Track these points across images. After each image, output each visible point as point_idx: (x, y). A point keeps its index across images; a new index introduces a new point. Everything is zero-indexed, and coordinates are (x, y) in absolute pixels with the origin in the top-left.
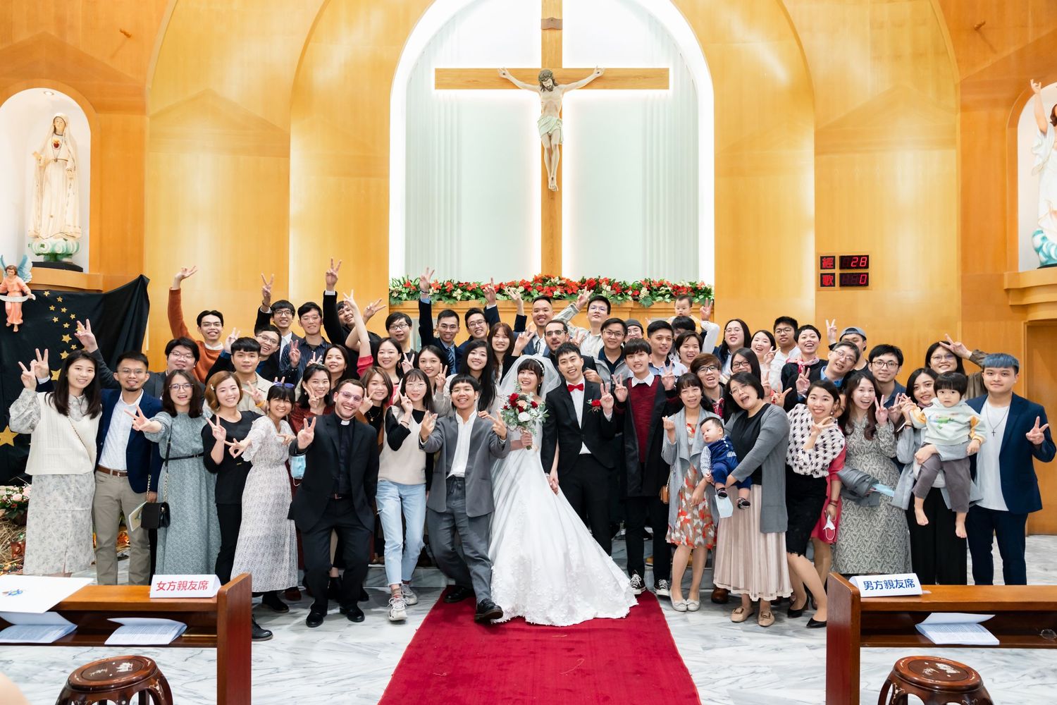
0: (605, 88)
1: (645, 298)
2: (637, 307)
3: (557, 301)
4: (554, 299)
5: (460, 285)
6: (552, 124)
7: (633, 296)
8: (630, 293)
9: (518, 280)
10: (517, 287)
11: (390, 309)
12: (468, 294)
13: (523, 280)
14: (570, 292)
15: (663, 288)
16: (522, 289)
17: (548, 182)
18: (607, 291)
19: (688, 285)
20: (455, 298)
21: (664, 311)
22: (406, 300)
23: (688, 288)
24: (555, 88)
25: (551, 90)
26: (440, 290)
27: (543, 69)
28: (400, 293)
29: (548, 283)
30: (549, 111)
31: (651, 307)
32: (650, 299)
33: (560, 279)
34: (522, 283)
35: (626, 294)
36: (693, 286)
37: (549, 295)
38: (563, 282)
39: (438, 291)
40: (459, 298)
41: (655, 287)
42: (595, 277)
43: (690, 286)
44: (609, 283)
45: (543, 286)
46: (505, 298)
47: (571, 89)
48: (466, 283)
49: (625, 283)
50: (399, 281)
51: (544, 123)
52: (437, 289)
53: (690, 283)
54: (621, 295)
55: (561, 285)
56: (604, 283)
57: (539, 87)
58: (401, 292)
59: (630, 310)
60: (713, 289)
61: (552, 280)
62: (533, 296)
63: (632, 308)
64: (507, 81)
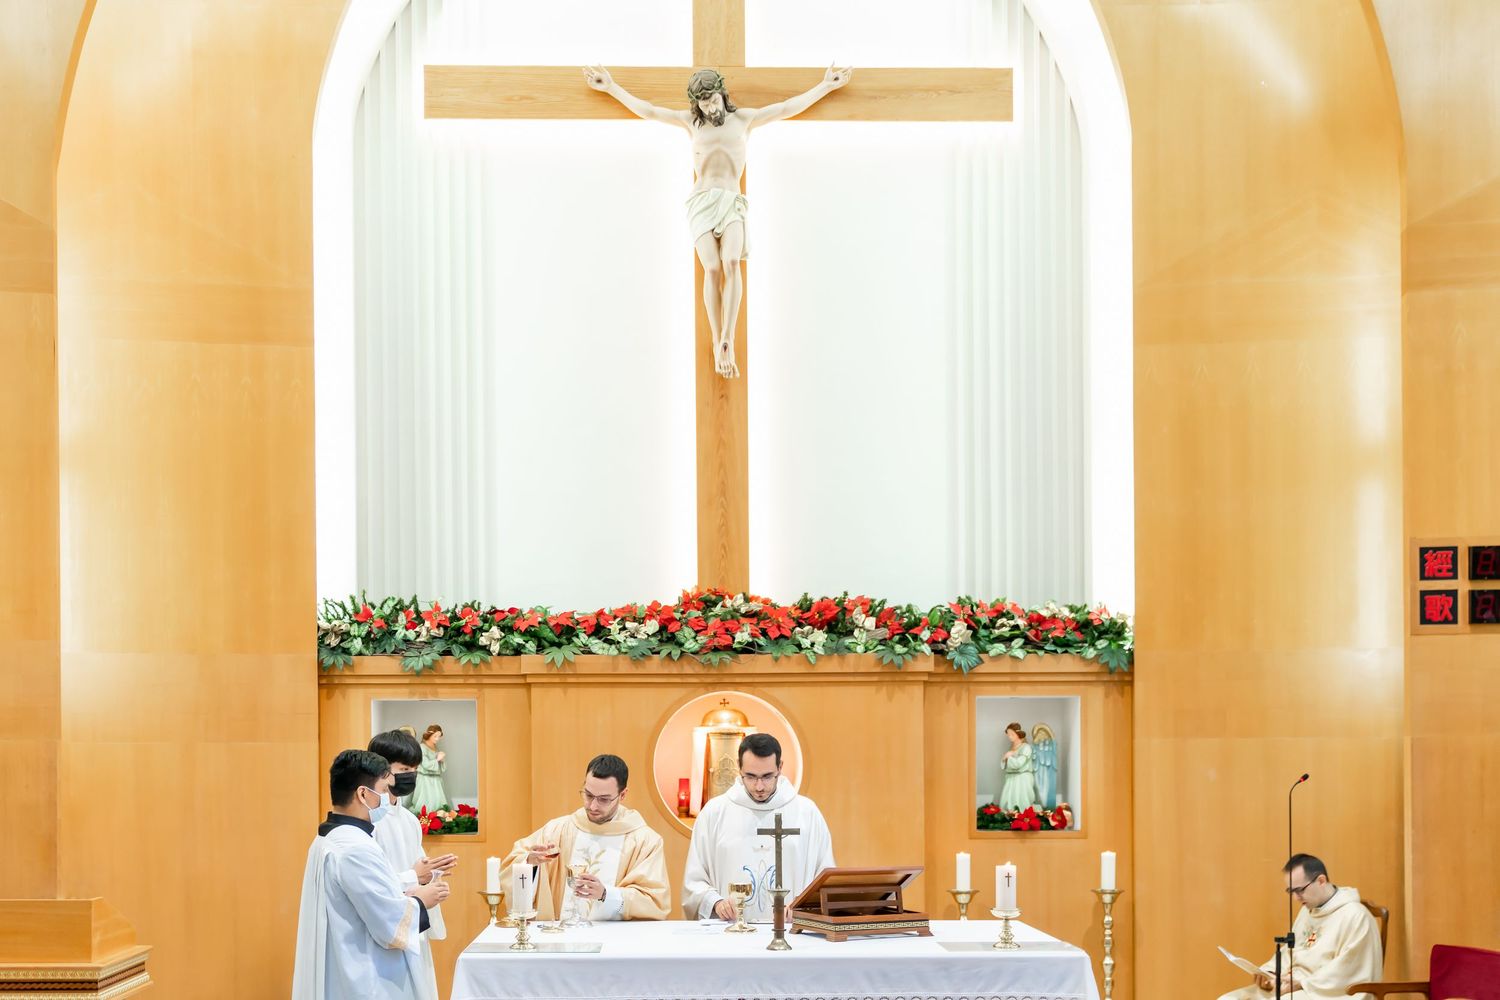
0: (852, 117)
1: (961, 650)
2: (942, 669)
3: (742, 656)
4: (735, 650)
5: (495, 616)
6: (722, 209)
7: (932, 642)
8: (926, 635)
9: (643, 602)
10: (641, 621)
11: (320, 677)
12: (517, 639)
13: (656, 603)
14: (774, 633)
15: (1004, 620)
16: (652, 626)
17: (712, 356)
18: (868, 631)
19: (1066, 612)
20: (486, 649)
21: (1007, 679)
22: (360, 654)
23: (1067, 621)
24: (729, 117)
25: (719, 122)
26: (446, 628)
27: (699, 70)
28: (345, 636)
29: (718, 609)
30: (716, 175)
31: (976, 670)
32: (972, 649)
33: (747, 599)
34: (654, 611)
35: (916, 637)
36: (1078, 617)
37: (724, 641)
38: (755, 606)
39: (441, 631)
40: (495, 648)
41: (984, 620)
42: (834, 594)
43: (1073, 615)
44: (869, 608)
45: (706, 619)
46: (613, 650)
47: (769, 118)
48: (512, 610)
49: (909, 609)
50: (343, 606)
51: (700, 208)
52: (439, 626)
53: (1072, 609)
54: (903, 641)
55: (750, 615)
56: (859, 608)
57: (686, 113)
58: (348, 633)
59: (926, 678)
60: (1130, 623)
61: (728, 602)
62: (681, 645)
63: (930, 674)
64: (606, 96)
